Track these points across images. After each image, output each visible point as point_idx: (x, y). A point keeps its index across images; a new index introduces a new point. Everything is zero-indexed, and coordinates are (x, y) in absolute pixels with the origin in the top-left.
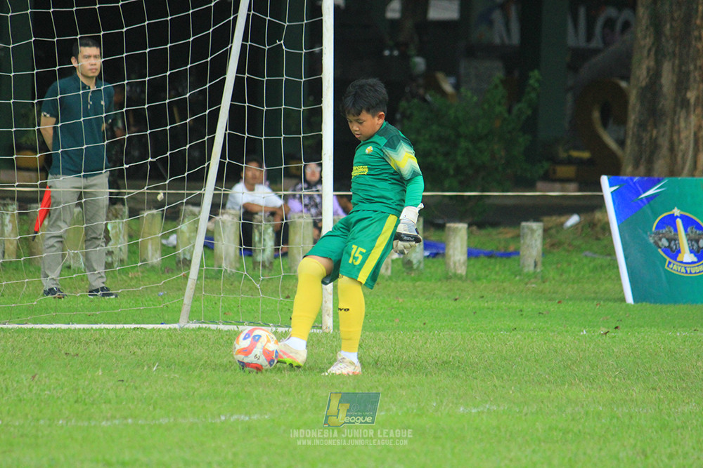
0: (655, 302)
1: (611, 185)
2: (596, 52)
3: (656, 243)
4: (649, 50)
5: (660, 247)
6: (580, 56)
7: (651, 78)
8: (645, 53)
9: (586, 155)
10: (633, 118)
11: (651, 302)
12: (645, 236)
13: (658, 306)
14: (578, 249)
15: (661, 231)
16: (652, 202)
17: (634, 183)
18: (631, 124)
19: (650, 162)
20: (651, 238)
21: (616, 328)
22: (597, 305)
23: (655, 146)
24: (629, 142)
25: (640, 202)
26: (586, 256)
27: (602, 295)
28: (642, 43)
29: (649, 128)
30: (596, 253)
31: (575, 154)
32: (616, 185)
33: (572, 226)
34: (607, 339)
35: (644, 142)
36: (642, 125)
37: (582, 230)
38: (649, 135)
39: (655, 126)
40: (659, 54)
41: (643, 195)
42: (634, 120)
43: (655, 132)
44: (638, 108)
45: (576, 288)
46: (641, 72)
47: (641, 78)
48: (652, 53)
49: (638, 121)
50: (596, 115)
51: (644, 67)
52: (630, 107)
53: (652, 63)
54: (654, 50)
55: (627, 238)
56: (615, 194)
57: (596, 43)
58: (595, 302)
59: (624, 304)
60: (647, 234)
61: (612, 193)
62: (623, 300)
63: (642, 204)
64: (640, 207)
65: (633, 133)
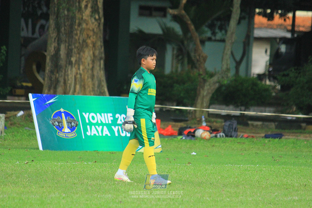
0: (52, 150)
1: (33, 98)
2: (35, 39)
3: (53, 124)
4: (55, 39)
5: (55, 126)
6: (27, 41)
7: (56, 51)
8: (53, 40)
9: (30, 85)
10: (48, 68)
11: (50, 150)
12: (48, 120)
13: (53, 151)
14: (23, 126)
15: (55, 118)
16: (51, 106)
17: (44, 97)
18: (47, 71)
19: (55, 88)
20: (50, 121)
21: (33, 161)
22: (26, 151)
23: (57, 81)
24: (46, 79)
25: (46, 106)
26: (26, 129)
27: (29, 147)
28: (52, 35)
29: (55, 73)
30: (30, 128)
31: (24, 84)
32: (35, 98)
33: (20, 116)
34: (27, 165)
35: (53, 79)
36: (52, 72)
37: (25, 118)
38: (55, 76)
39: (58, 72)
40: (59, 41)
41: (48, 103)
42: (49, 69)
43: (57, 75)
44: (50, 64)
45: (19, 143)
46: (51, 49)
47: (52, 51)
48: (56, 40)
49: (50, 70)
50: (34, 67)
51: (53, 46)
52: (46, 64)
53: (56, 45)
54: (57, 39)
55: (40, 121)
56: (35, 102)
57: (36, 35)
58: (26, 150)
59: (38, 150)
60: (49, 119)
61: (33, 101)
62: (38, 149)
63: (47, 106)
64: (46, 107)
65: (48, 75)
